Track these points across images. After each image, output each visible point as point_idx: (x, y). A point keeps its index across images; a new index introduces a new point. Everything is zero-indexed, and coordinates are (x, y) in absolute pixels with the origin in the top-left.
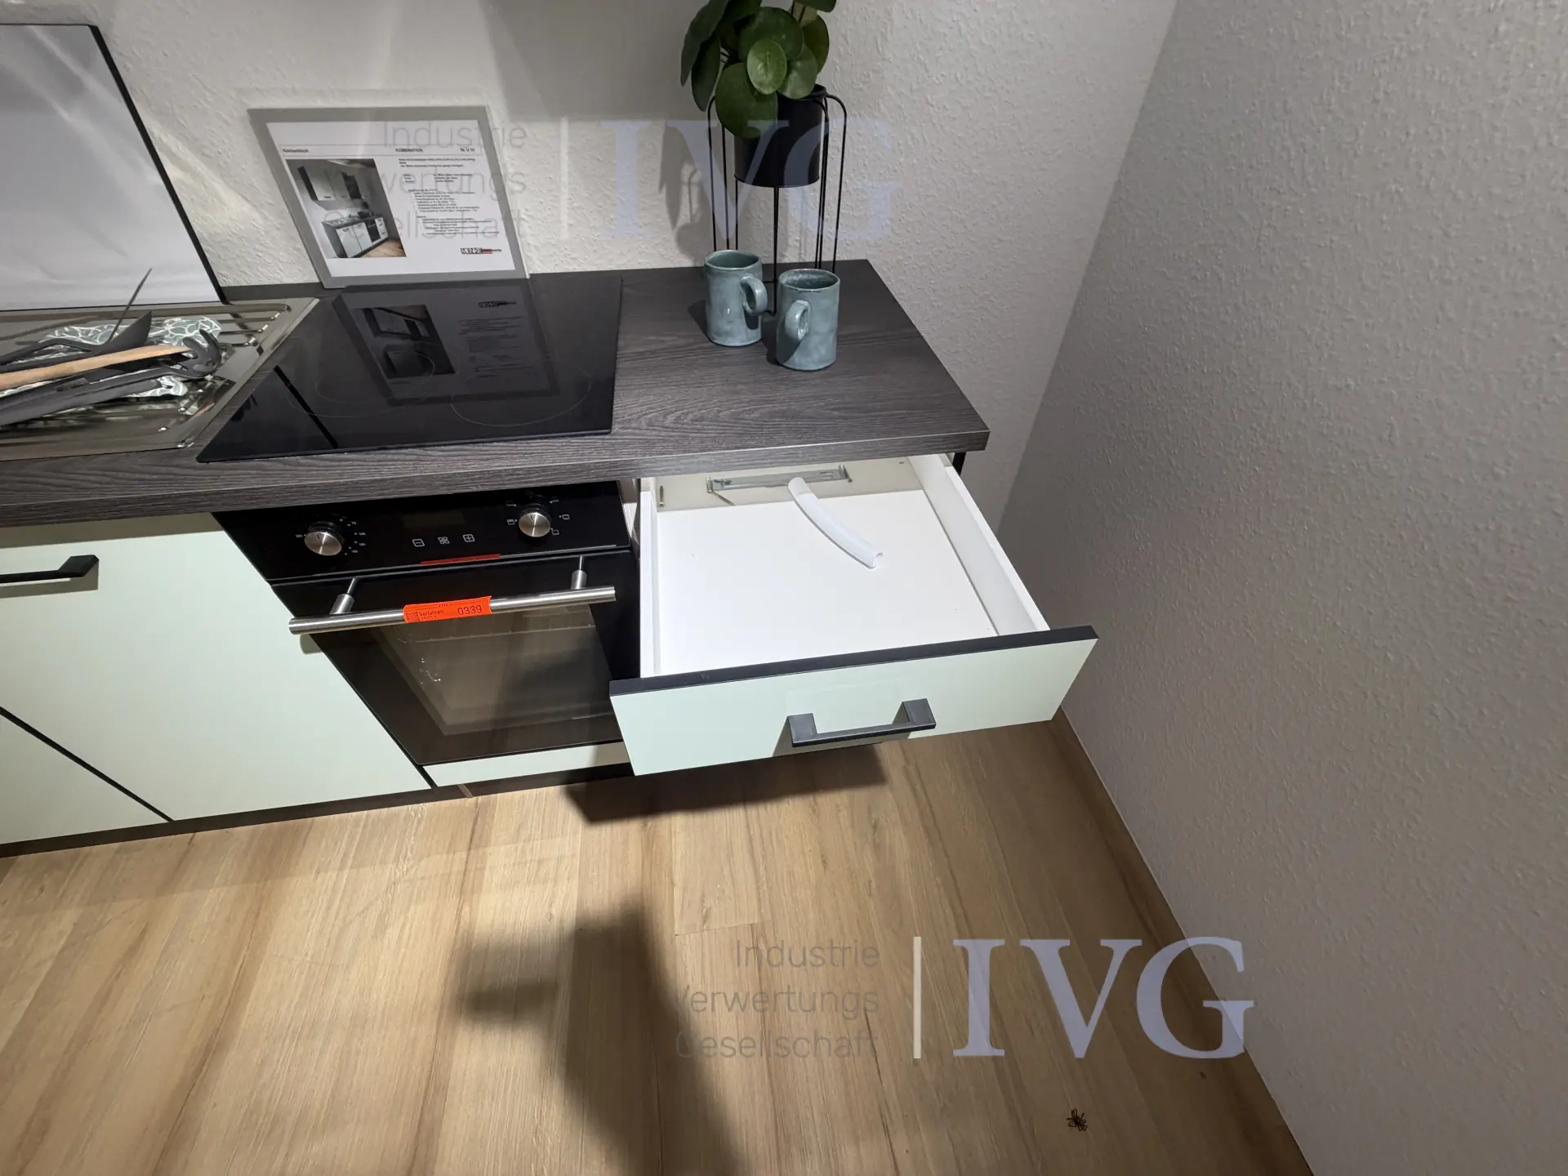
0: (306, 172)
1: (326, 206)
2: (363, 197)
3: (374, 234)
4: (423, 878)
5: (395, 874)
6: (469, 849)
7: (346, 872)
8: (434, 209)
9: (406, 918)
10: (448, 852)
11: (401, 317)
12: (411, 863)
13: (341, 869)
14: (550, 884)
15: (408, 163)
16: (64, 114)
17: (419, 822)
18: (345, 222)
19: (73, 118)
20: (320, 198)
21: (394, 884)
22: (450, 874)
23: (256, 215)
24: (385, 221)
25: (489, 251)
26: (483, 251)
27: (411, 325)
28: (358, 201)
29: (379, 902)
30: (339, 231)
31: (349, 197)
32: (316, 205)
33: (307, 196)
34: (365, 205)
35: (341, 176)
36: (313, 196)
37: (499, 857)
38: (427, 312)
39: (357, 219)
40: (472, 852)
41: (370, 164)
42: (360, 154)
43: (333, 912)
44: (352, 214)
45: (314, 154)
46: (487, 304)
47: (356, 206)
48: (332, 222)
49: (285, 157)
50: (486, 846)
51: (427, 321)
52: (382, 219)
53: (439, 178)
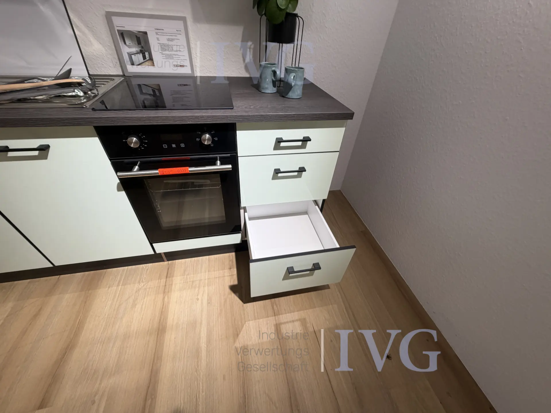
0: (123, 34)
1: (129, 47)
2: (142, 45)
3: (144, 57)
4: (149, 288)
5: (139, 287)
6: (167, 278)
7: (120, 287)
8: (165, 50)
9: (144, 301)
10: (159, 279)
11: (150, 88)
12: (145, 283)
13: (118, 285)
14: (197, 289)
15: (159, 34)
17: (147, 270)
18: (135, 52)
20: (127, 44)
21: (138, 290)
22: (159, 287)
23: (103, 49)
24: (149, 53)
25: (183, 66)
26: (181, 66)
27: (154, 91)
28: (140, 46)
29: (133, 297)
30: (133, 56)
31: (137, 44)
32: (126, 46)
33: (123, 43)
34: (142, 47)
35: (135, 36)
36: (125, 43)
37: (177, 280)
38: (160, 87)
39: (139, 52)
40: (167, 279)
41: (145, 33)
42: (142, 29)
43: (115, 300)
44: (138, 50)
45: (127, 28)
46: (181, 85)
47: (140, 47)
48: (130, 52)
49: (116, 28)
50: (173, 276)
51: (159, 90)
52: (147, 52)
53: (169, 40)
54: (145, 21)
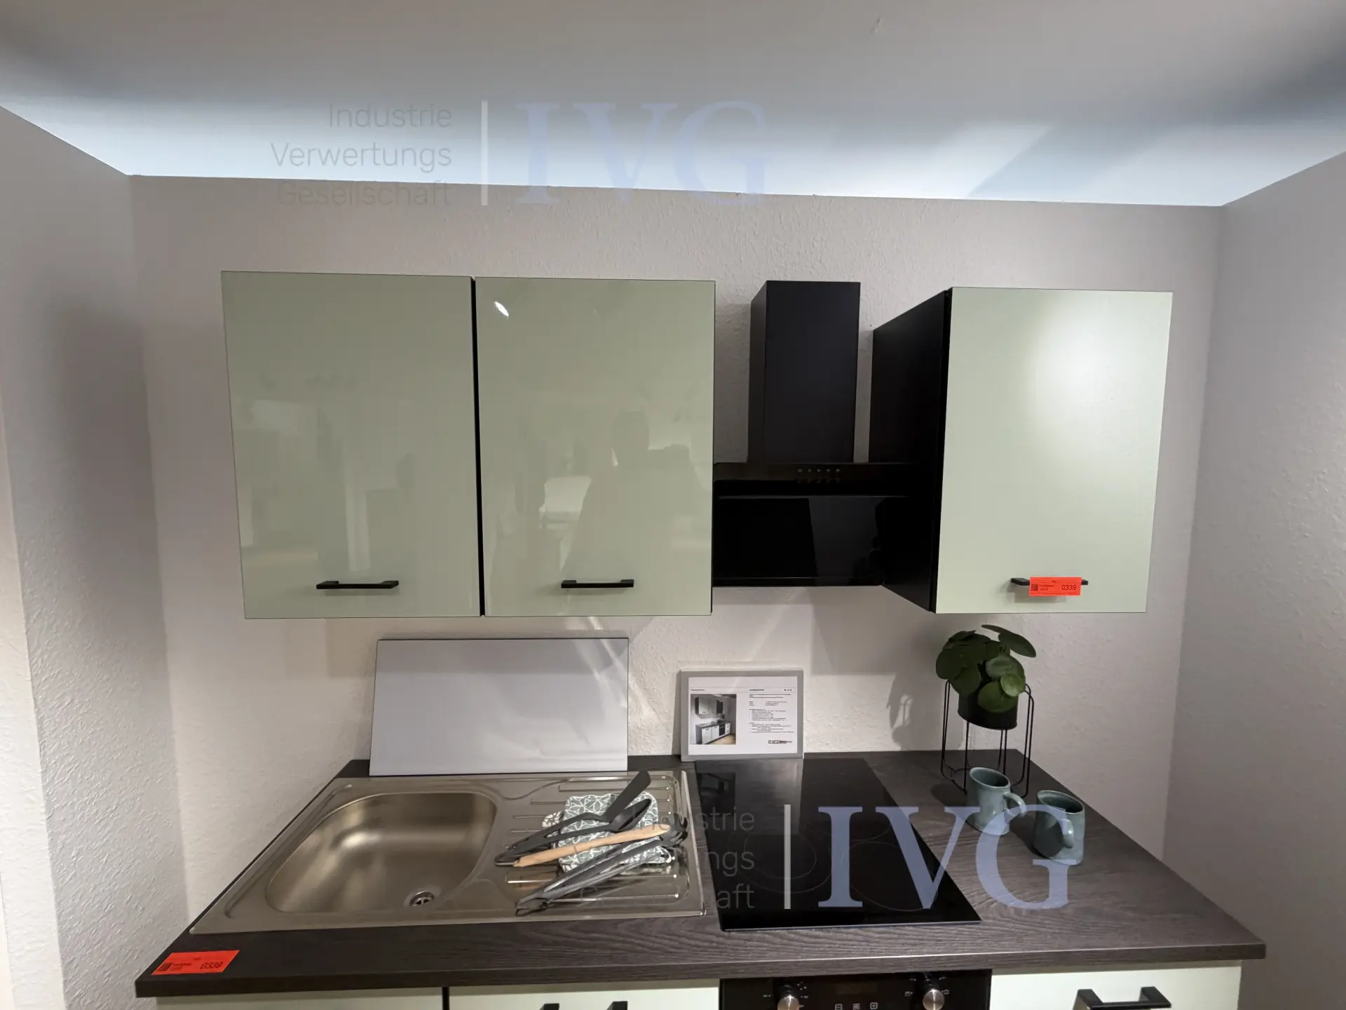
0: (696, 701)
1: (702, 717)
2: (724, 712)
3: (722, 731)
8: (764, 719)
15: (754, 696)
16: (597, 675)
18: (708, 725)
19: (600, 678)
20: (700, 712)
24: (731, 725)
25: (785, 742)
26: (781, 742)
27: (721, 785)
28: (719, 714)
30: (704, 730)
31: (715, 711)
32: (697, 716)
33: (694, 711)
34: (723, 717)
35: (716, 702)
36: (697, 712)
38: (734, 778)
39: (715, 723)
41: (734, 696)
42: (730, 692)
44: (713, 721)
45: (707, 691)
47: (717, 717)
48: (701, 725)
49: (690, 692)
51: (732, 779)
52: (729, 724)
53: (769, 704)
54: (737, 680)
